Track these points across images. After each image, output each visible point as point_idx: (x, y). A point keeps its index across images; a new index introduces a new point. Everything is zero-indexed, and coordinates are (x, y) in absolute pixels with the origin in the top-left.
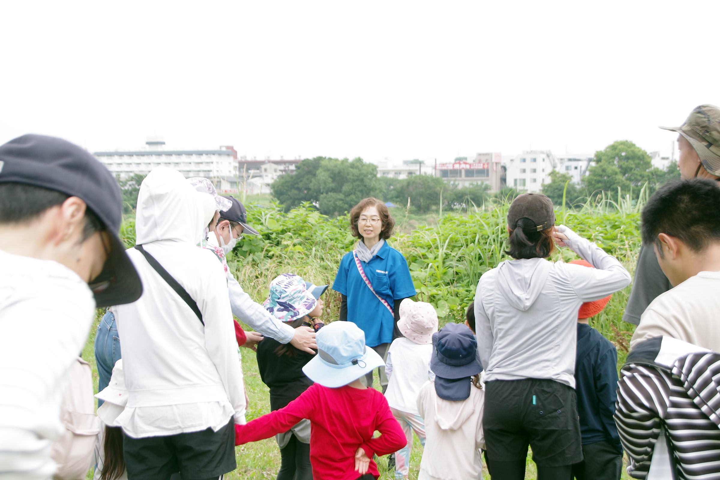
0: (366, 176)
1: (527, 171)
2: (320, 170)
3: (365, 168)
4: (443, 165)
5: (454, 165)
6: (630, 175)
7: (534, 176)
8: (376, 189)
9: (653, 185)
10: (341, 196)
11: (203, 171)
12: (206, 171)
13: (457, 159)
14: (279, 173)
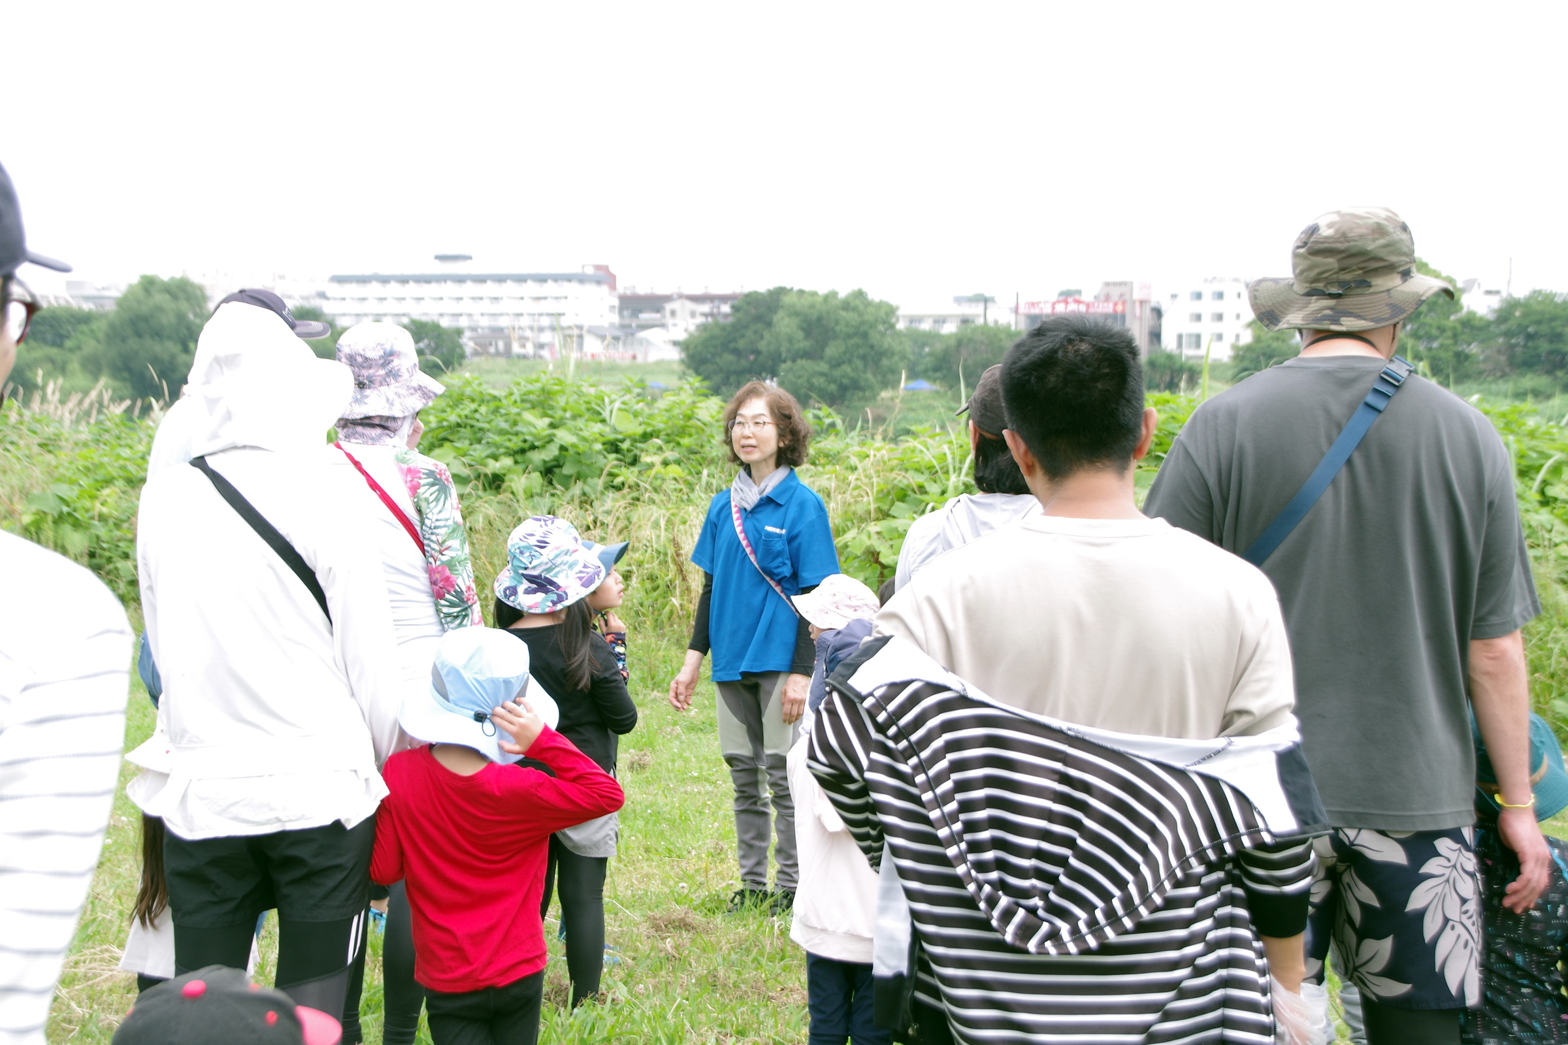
0: (873, 326)
1: (1203, 318)
2: (780, 314)
3: (871, 310)
4: (1033, 304)
5: (1054, 305)
6: (1415, 327)
7: (1218, 327)
8: (893, 354)
9: (1465, 346)
10: (823, 367)
11: (548, 315)
12: (552, 315)
13: (1062, 294)
14: (700, 320)
